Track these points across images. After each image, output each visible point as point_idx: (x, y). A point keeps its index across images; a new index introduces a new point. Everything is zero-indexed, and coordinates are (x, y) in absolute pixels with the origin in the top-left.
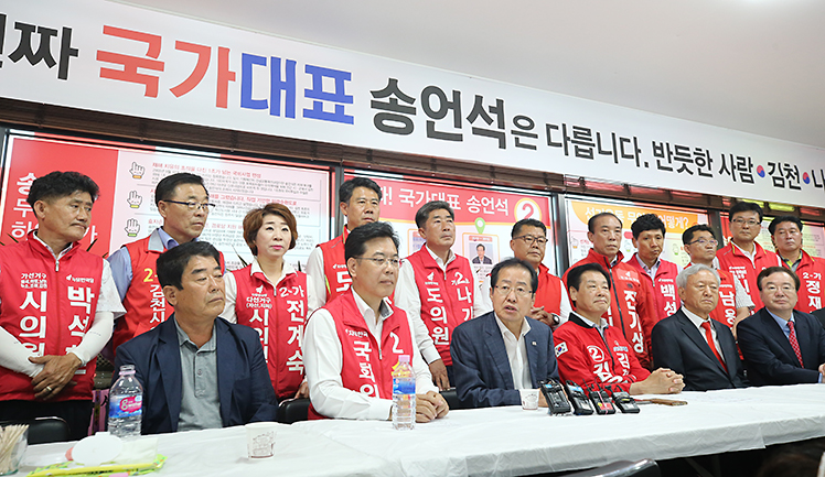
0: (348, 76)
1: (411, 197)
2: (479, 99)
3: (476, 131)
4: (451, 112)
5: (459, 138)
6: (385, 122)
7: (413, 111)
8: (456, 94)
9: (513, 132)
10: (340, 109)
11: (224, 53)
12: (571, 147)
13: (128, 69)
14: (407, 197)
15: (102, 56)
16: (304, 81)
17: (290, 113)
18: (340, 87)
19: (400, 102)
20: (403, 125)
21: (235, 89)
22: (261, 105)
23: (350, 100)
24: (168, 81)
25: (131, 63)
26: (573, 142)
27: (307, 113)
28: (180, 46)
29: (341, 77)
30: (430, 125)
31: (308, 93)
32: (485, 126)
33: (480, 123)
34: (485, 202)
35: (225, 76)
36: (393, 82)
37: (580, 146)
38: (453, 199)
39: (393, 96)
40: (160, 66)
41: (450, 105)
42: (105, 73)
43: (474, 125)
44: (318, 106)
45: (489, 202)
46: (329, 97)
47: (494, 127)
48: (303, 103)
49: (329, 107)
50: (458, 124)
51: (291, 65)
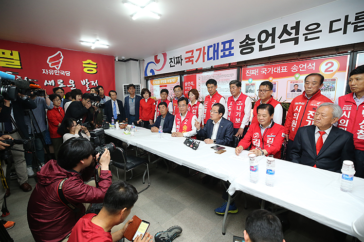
0: (233, 40)
1: (266, 71)
2: (286, 26)
3: (282, 42)
4: (270, 38)
5: (273, 47)
6: (244, 51)
7: (254, 44)
8: (274, 29)
9: (304, 35)
10: (230, 52)
11: (204, 47)
12: (350, 28)
13: (189, 60)
14: (264, 71)
15: (186, 59)
16: (221, 47)
17: (218, 59)
18: (230, 45)
19: (250, 42)
20: (250, 50)
21: (206, 56)
22: (211, 58)
23: (233, 48)
24: (195, 59)
25: (189, 58)
26: (353, 24)
27: (222, 57)
28: (197, 50)
29: (231, 41)
30: (261, 46)
31: (222, 51)
32: (288, 37)
33: (285, 37)
34: (301, 66)
35: (204, 53)
36: (247, 36)
37: (359, 25)
38: (284, 68)
39: (247, 41)
40: (193, 57)
41: (270, 35)
42: (186, 62)
43: (281, 39)
44: (224, 53)
45: (303, 66)
46: (227, 49)
47: (293, 36)
48: (221, 54)
49: (227, 53)
50: (273, 41)
51: (218, 44)
